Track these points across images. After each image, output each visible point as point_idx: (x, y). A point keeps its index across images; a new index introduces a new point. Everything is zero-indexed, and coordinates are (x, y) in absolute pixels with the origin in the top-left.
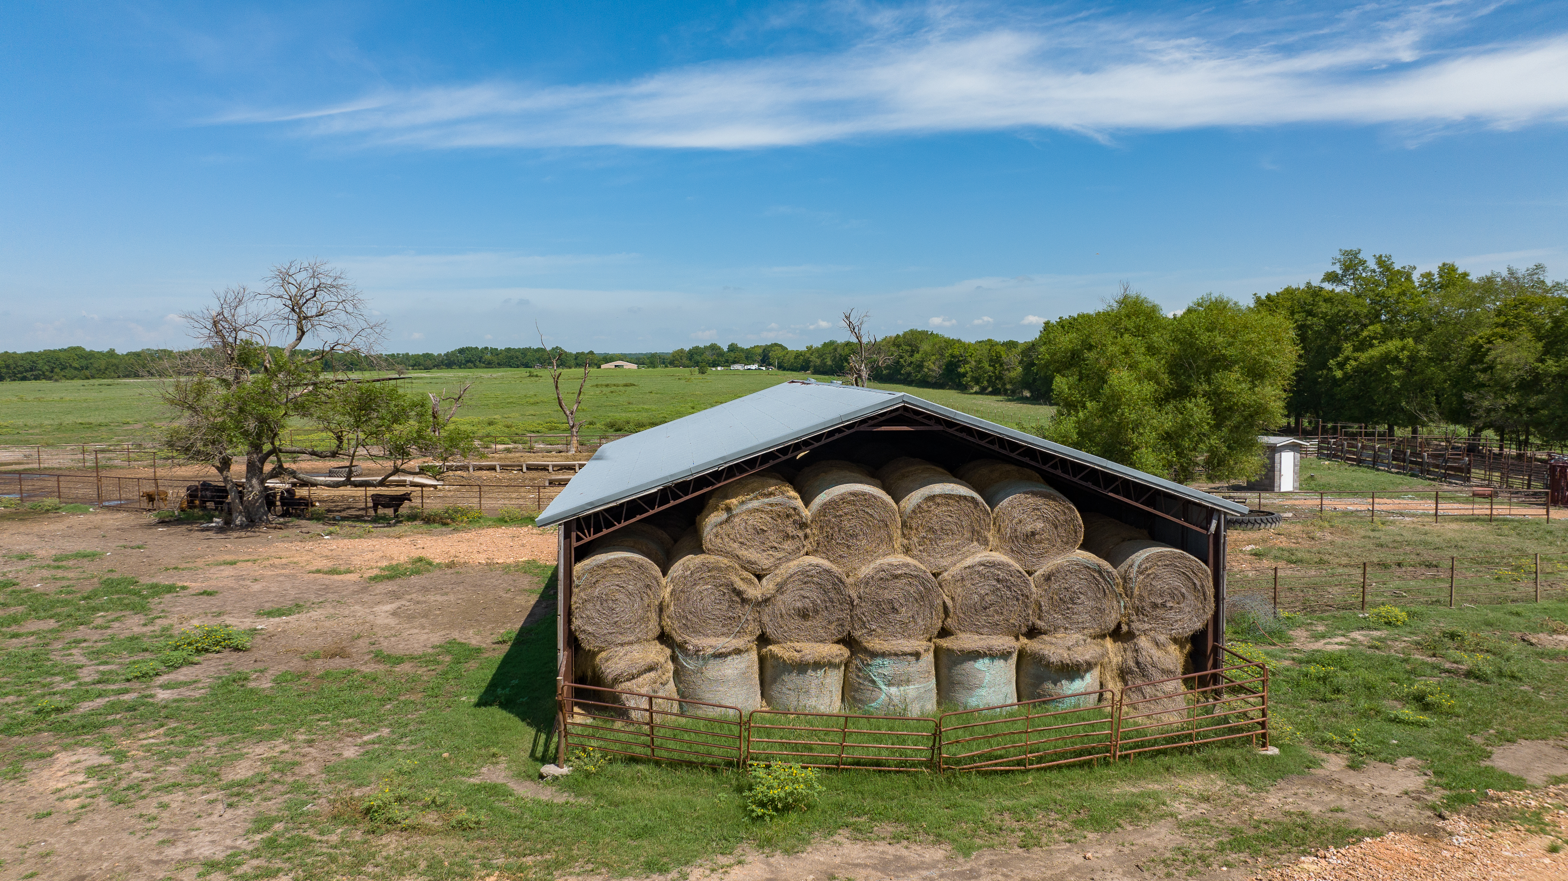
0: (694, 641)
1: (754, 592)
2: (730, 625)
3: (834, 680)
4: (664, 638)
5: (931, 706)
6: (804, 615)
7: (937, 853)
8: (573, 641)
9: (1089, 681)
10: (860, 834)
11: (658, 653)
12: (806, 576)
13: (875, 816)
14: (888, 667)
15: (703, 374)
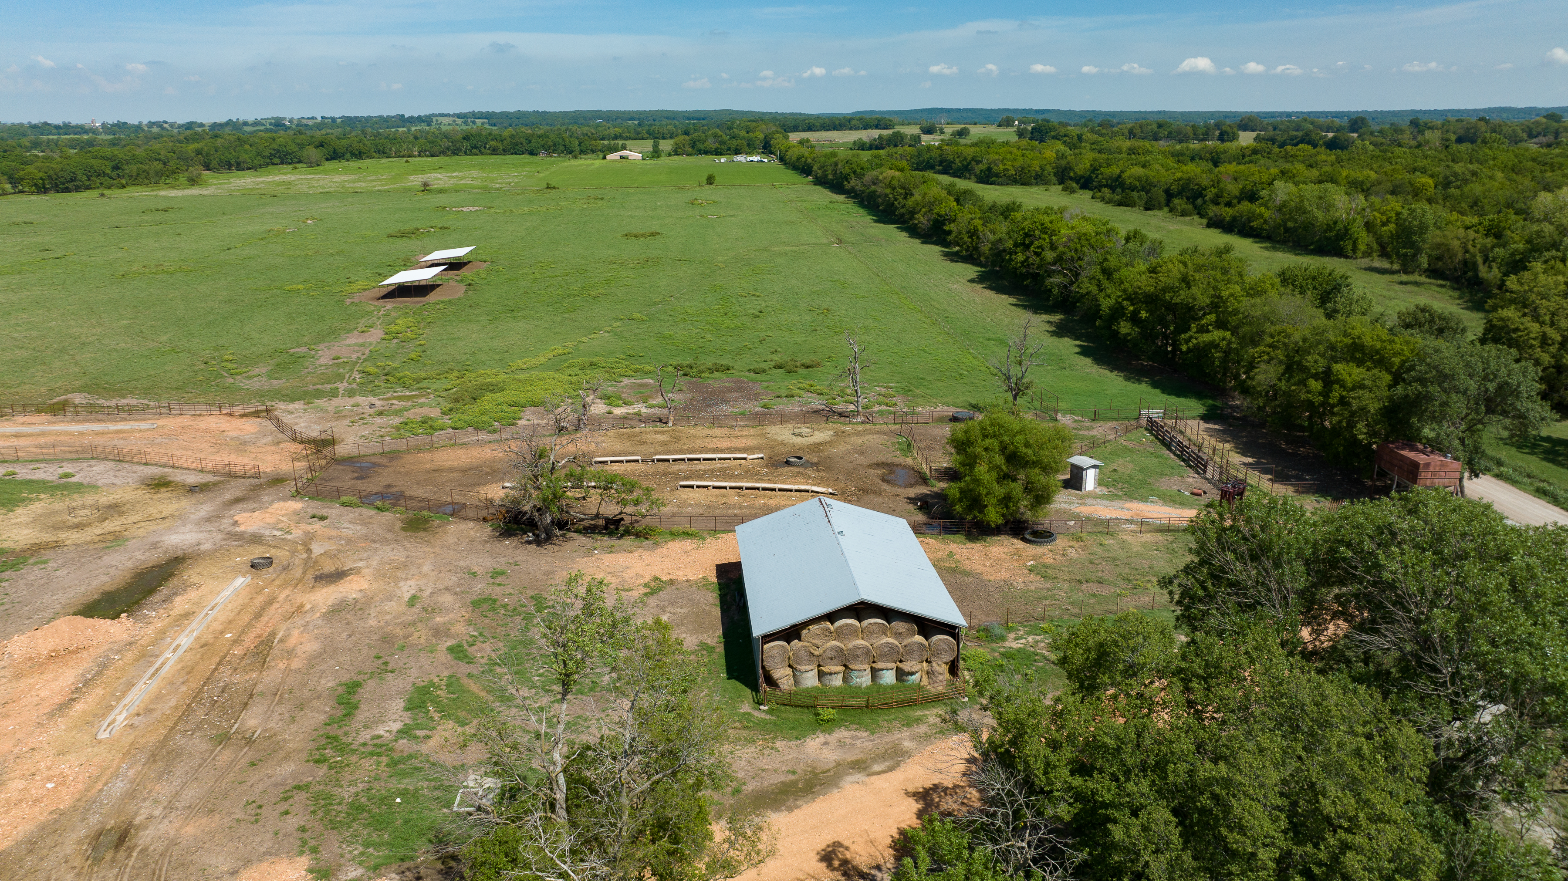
0: (799, 667)
1: (816, 653)
2: (810, 662)
3: (840, 676)
4: (790, 666)
5: (869, 683)
6: (831, 659)
7: (865, 734)
8: (763, 667)
9: (918, 675)
10: (847, 728)
11: (789, 671)
12: (832, 648)
13: (852, 723)
14: (856, 673)
15: (711, 184)
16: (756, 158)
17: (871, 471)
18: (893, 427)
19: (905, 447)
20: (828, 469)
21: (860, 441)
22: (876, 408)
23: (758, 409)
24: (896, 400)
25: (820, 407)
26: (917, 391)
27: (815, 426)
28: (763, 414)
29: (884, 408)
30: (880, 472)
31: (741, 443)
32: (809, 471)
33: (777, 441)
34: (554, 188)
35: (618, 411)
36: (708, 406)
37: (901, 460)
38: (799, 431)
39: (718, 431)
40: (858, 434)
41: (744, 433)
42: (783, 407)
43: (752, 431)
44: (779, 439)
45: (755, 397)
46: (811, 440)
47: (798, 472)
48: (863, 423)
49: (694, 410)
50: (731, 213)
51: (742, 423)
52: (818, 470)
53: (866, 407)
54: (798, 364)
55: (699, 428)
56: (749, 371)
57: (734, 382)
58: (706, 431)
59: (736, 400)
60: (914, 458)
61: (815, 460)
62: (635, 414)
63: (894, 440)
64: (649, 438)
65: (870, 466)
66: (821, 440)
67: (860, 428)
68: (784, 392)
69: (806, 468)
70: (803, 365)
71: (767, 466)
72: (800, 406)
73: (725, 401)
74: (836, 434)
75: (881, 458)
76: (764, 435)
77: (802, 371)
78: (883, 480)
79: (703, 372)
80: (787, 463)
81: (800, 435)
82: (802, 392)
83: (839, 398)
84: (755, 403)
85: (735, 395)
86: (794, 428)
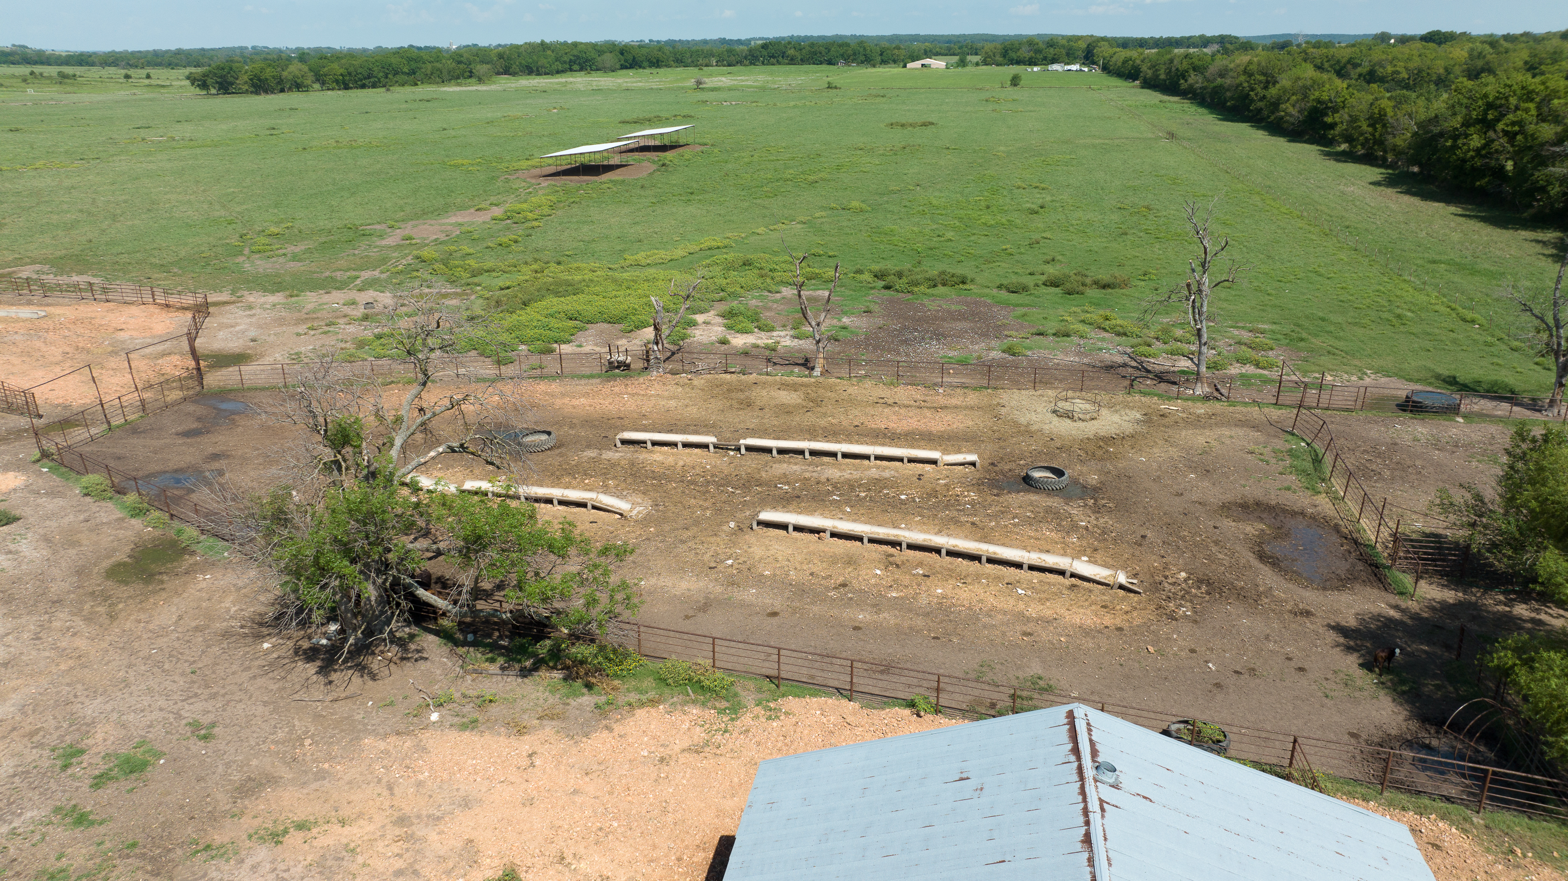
15: (1015, 85)
16: (1075, 67)
17: (1228, 524)
18: (1275, 413)
19: (1308, 465)
20: (1123, 508)
21: (1200, 440)
22: (1235, 370)
23: (995, 354)
24: (1276, 356)
25: (1119, 359)
26: (1316, 342)
27: (1103, 397)
28: (1002, 365)
29: (1250, 369)
30: (1251, 529)
31: (938, 423)
32: (1075, 510)
33: (1016, 424)
34: (836, 88)
35: (739, 341)
36: (905, 342)
37: (1301, 500)
38: (1067, 406)
39: (903, 393)
40: (1196, 422)
41: (954, 401)
42: (1044, 353)
43: (972, 398)
44: (1023, 420)
45: (998, 332)
46: (1090, 429)
47: (1048, 510)
48: (1206, 398)
49: (876, 348)
50: (1032, 109)
51: (955, 380)
52: (1097, 510)
53: (1213, 366)
54: (1088, 281)
55: (868, 383)
56: (1000, 287)
57: (967, 304)
58: (882, 391)
59: (960, 335)
60: (1336, 499)
61: (1093, 479)
62: (767, 347)
63: (1280, 444)
64: (761, 395)
65: (1226, 508)
66: (1112, 430)
67: (1201, 409)
68: (1052, 326)
69: (1068, 499)
70: (1096, 283)
71: (978, 485)
72: (1078, 354)
73: (939, 336)
74: (1148, 419)
75: (1253, 491)
76: (994, 411)
77: (1094, 293)
78: (1262, 557)
79: (916, 284)
80: (1027, 480)
81: (1069, 415)
82: (1086, 328)
83: (1158, 345)
84: (994, 343)
85: (960, 325)
86: (1058, 399)
